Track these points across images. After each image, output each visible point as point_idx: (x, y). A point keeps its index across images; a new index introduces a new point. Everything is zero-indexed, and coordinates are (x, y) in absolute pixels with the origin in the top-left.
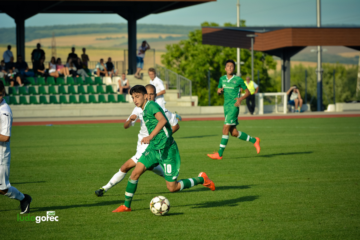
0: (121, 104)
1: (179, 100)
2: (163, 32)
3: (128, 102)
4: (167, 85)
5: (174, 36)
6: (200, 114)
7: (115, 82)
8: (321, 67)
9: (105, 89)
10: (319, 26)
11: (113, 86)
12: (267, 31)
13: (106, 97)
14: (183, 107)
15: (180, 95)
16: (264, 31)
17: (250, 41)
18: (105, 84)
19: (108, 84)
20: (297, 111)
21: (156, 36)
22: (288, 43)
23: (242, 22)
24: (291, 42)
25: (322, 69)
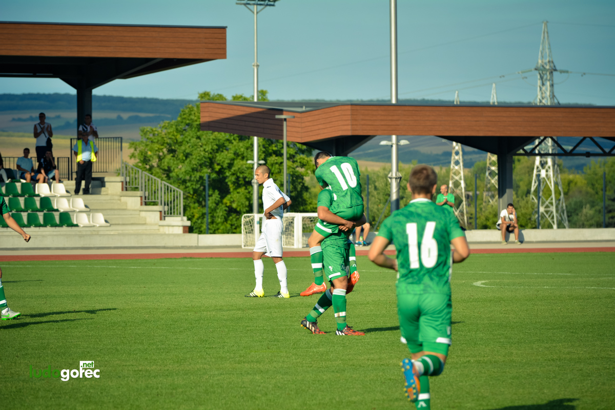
0: (65, 229)
1: (162, 222)
2: (125, 110)
3: (77, 226)
4: (141, 197)
5: (143, 115)
6: (197, 247)
7: (54, 192)
8: (398, 170)
9: (38, 204)
10: (394, 102)
11: (51, 198)
12: (308, 109)
13: (41, 216)
14: (169, 235)
15: (163, 215)
16: (304, 109)
17: (282, 126)
18: (38, 195)
19: (43, 196)
20: (359, 244)
21: (113, 115)
22: (344, 129)
23: (262, 93)
24: (349, 127)
25: (400, 175)
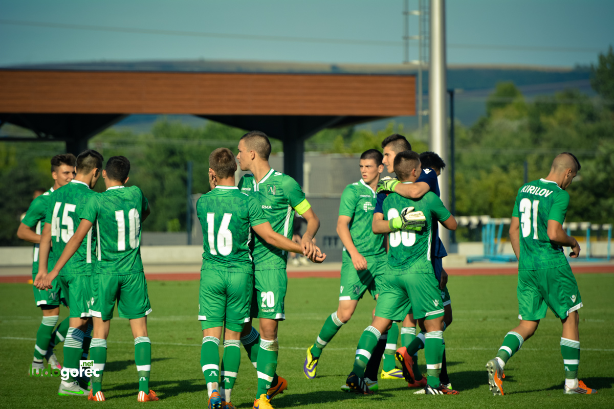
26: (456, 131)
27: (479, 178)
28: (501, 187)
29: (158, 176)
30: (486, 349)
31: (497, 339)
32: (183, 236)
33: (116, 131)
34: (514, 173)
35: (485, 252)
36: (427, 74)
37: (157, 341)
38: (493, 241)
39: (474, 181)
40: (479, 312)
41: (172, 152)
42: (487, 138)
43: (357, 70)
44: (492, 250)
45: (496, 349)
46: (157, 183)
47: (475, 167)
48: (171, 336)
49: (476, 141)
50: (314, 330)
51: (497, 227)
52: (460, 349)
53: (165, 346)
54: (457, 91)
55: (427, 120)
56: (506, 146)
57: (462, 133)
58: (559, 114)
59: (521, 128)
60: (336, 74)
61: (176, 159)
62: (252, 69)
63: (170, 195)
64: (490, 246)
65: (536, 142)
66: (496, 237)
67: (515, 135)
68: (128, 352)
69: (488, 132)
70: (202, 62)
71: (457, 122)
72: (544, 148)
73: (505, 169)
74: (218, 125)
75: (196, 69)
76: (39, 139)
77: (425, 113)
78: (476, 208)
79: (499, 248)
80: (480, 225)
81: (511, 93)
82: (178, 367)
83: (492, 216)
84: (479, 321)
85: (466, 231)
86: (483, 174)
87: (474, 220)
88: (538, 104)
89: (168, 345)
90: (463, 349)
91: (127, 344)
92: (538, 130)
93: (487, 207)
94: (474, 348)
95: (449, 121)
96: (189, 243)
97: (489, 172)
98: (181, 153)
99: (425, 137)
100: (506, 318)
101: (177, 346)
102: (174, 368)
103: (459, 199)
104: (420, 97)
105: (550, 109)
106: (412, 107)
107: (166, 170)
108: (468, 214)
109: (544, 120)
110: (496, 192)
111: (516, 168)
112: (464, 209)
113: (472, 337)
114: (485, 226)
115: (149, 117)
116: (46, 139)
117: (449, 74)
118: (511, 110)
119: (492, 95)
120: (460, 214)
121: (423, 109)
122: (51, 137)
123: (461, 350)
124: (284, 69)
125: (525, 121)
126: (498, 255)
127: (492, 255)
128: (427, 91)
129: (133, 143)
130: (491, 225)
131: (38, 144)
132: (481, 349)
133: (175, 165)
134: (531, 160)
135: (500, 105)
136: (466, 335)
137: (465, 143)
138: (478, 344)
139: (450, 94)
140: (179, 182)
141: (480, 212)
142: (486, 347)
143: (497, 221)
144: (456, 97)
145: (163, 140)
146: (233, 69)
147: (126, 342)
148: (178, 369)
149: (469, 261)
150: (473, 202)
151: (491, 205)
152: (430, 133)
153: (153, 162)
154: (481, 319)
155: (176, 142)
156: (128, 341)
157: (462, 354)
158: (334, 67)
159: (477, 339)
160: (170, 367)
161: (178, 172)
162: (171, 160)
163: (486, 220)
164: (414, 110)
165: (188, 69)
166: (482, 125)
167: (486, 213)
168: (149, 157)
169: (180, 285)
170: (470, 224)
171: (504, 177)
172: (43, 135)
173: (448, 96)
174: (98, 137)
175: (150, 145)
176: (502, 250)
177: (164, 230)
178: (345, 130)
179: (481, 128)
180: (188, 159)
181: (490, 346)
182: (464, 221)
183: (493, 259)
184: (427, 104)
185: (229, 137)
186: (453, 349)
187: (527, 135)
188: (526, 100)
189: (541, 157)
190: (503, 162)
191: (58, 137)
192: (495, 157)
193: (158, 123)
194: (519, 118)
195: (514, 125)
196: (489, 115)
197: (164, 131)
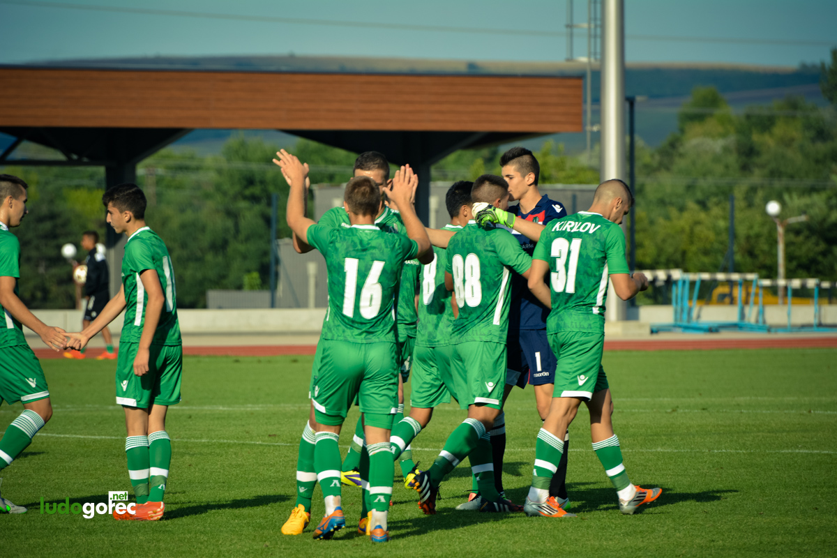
26: (637, 153)
27: (668, 218)
28: (698, 229)
29: (232, 214)
30: (676, 451)
31: (691, 437)
32: (265, 295)
33: (174, 151)
34: (716, 211)
35: (676, 320)
36: (598, 76)
37: (228, 439)
38: (686, 304)
39: (661, 221)
40: (666, 400)
41: (250, 181)
42: (681, 163)
43: (502, 70)
44: (685, 316)
45: (689, 451)
46: (230, 223)
47: (662, 202)
48: (247, 432)
49: (665, 166)
50: (442, 423)
51: (693, 284)
52: (641, 450)
53: (239, 444)
54: (639, 99)
55: (598, 138)
56: (704, 175)
57: (645, 154)
58: (779, 130)
59: (726, 150)
60: (474, 74)
61: (256, 190)
62: (360, 67)
63: (247, 239)
64: (682, 310)
65: (745, 168)
66: (690, 298)
67: (716, 159)
68: (189, 454)
69: (681, 155)
70: (292, 57)
71: (639, 142)
72: (756, 177)
73: (703, 204)
74: (313, 144)
75: (284, 68)
76: (70, 162)
77: (595, 129)
78: (663, 259)
79: (694, 314)
80: (669, 282)
81: (713, 102)
82: (255, 475)
83: (686, 271)
84: (666, 412)
85: (650, 290)
86: (674, 212)
87: (661, 275)
88: (748, 117)
89: (243, 444)
90: (644, 450)
91: (187, 442)
92: (748, 153)
93: (678, 256)
94: (659, 449)
95: (628, 139)
96: (273, 305)
97: (682, 209)
98: (262, 182)
99: (594, 162)
100: (704, 409)
101: (255, 445)
102: (251, 476)
103: (641, 245)
104: (588, 107)
105: (766, 124)
106: (578, 120)
107: (243, 204)
108: (652, 267)
109: (756, 138)
110: (692, 236)
111: (717, 204)
112: (648, 260)
113: (657, 434)
114: (676, 282)
115: (220, 133)
116: (79, 163)
117: (628, 76)
118: (711, 125)
119: (686, 105)
120: (642, 267)
121: (593, 124)
122: (85, 160)
123: (642, 452)
124: (405, 68)
125: (732, 139)
126: (694, 323)
127: (685, 323)
128: (598, 99)
129: (197, 169)
130: (684, 282)
131: (67, 169)
132: (669, 450)
133: (254, 199)
134: (739, 193)
135: (699, 118)
136: (649, 431)
137: (650, 170)
138: (665, 444)
139: (629, 103)
140: (261, 222)
141: (670, 264)
142: (676, 448)
143: (691, 277)
144: (638, 108)
145: (238, 164)
146: (335, 68)
147: (185, 440)
148: (257, 476)
149: (653, 332)
150: (660, 251)
151: (684, 253)
152: (601, 157)
153: (225, 194)
154: (669, 410)
155: (254, 167)
156: (188, 438)
157: (643, 457)
158: (472, 65)
159: (664, 437)
160: (245, 474)
161: (257, 208)
162: (248, 192)
163: (677, 274)
164: (581, 124)
165: (273, 68)
166: (673, 145)
167: (677, 266)
168: (218, 188)
169: (259, 361)
170: (655, 280)
171: (702, 216)
172: (75, 157)
173: (627, 105)
174: (149, 161)
175: (220, 171)
176: (699, 317)
177: (239, 287)
178: (485, 152)
179: (671, 149)
180: (271, 188)
181: (682, 447)
182: (648, 275)
183: (687, 328)
184: (599, 116)
185: (328, 161)
186: (630, 451)
187: (732, 159)
188: (734, 111)
189: (753, 189)
190: (699, 195)
191: (95, 161)
192: (690, 188)
193: (233, 141)
194: (724, 136)
195: (717, 145)
196: (682, 131)
197: (240, 153)
